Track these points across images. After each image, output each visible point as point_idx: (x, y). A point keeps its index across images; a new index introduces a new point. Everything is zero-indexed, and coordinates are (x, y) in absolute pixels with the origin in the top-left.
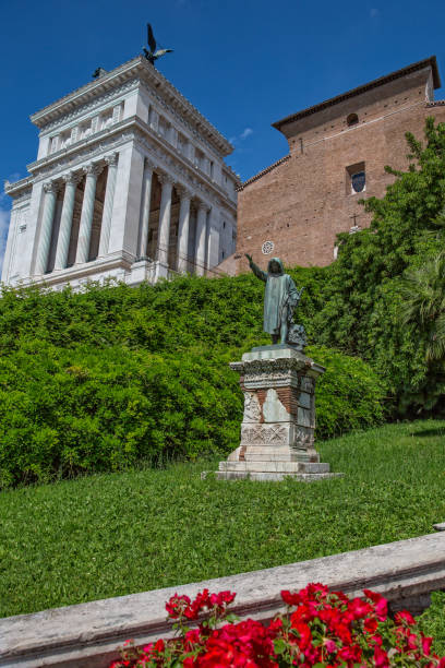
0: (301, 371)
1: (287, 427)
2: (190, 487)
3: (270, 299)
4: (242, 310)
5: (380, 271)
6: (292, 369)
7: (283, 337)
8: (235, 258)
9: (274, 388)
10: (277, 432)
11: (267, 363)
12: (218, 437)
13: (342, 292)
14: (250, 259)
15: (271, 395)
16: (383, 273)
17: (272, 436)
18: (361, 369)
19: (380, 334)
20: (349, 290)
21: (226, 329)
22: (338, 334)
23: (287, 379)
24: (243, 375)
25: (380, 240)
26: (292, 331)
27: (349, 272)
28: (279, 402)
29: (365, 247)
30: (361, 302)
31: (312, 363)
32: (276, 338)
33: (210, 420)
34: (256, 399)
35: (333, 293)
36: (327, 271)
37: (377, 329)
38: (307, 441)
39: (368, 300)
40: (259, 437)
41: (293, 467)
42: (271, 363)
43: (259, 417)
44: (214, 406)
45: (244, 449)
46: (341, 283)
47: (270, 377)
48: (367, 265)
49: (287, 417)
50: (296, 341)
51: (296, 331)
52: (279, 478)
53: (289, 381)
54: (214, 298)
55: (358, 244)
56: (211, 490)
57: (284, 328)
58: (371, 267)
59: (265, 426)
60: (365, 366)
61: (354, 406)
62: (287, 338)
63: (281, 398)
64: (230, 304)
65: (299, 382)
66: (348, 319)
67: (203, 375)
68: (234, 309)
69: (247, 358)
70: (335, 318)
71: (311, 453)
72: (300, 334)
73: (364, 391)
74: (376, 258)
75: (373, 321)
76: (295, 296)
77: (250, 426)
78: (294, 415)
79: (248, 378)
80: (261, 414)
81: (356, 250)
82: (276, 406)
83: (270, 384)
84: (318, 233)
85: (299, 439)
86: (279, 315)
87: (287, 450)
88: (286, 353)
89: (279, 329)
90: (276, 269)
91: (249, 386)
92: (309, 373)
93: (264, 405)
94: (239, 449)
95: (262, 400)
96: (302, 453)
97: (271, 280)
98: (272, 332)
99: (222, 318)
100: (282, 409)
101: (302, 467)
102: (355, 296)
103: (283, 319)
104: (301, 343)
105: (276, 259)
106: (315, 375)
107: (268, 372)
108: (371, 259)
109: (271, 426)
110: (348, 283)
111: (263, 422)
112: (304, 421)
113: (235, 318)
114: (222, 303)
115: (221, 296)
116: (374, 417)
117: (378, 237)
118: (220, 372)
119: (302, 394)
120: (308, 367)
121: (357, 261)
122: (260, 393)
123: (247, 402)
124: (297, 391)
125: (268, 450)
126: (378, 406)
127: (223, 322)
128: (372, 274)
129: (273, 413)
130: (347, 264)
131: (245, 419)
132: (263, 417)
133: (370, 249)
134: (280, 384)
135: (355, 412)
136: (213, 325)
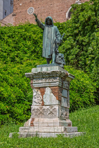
0: (64, 78)
1: (57, 107)
2: (6, 143)
3: (46, 39)
4: (20, 44)
5: (94, 25)
6: (59, 76)
7: (53, 60)
8: (13, 15)
9: (49, 87)
10: (51, 110)
11: (46, 74)
12: (12, 113)
13: (72, 36)
14: (36, 17)
15: (48, 91)
16: (96, 26)
17: (49, 112)
18: (83, 77)
19: (93, 58)
20: (77, 35)
21: (12, 55)
22: (70, 57)
23: (56, 82)
24: (32, 80)
25: (95, 8)
26: (58, 57)
27: (77, 25)
28: (52, 94)
29: (87, 12)
30: (82, 41)
31: (69, 74)
32: (49, 60)
33: (7, 103)
34: (39, 92)
35: (68, 37)
36: (65, 25)
37: (92, 56)
38: (66, 115)
39: (87, 40)
40: (41, 113)
41: (61, 129)
42: (48, 74)
43: (41, 102)
44: (10, 96)
45: (33, 120)
46: (72, 31)
47: (48, 81)
48: (86, 22)
49: (57, 102)
50: (59, 62)
51: (60, 57)
52: (54, 135)
53: (58, 83)
54: (6, 38)
55: (82, 10)
56: (19, 144)
57: (54, 55)
58: (89, 23)
59: (44, 107)
60: (85, 75)
61: (81, 96)
62: (55, 60)
63: (53, 92)
64: (14, 41)
65: (62, 83)
66: (76, 50)
67: (3, 79)
68: (16, 43)
69: (34, 71)
70: (69, 49)
71: (68, 121)
72: (62, 58)
73: (85, 88)
74: (92, 18)
75: (89, 51)
76: (59, 38)
77: (36, 107)
78: (60, 101)
79: (35, 81)
80: (42, 100)
81: (81, 13)
82: (51, 97)
83: (47, 85)
84: (58, 4)
85: (62, 114)
86: (51, 48)
87: (57, 120)
88: (56, 68)
89: (51, 55)
90: (49, 23)
91: (36, 85)
92: (67, 79)
93: (44, 96)
94: (30, 120)
95: (43, 93)
96: (64, 121)
97: (47, 28)
98: (47, 57)
99: (10, 48)
100: (54, 98)
101: (65, 129)
102: (80, 38)
103: (53, 50)
104: (63, 63)
105: (50, 17)
106: (70, 80)
107: (46, 78)
108: (89, 18)
109: (48, 107)
110: (76, 31)
111: (43, 105)
112: (64, 104)
113: (17, 48)
114: (10, 40)
115: (9, 37)
116: (90, 101)
117: (94, 6)
118: (12, 78)
119: (64, 90)
120: (66, 76)
121: (82, 19)
122: (42, 89)
123: (34, 94)
124: (61, 88)
125: (46, 120)
126: (92, 96)
127: (10, 51)
128: (90, 26)
129: (49, 100)
130: (76, 21)
131: (34, 103)
132: (43, 102)
133: (90, 13)
134: (53, 84)
135: (81, 99)
136: (5, 52)
